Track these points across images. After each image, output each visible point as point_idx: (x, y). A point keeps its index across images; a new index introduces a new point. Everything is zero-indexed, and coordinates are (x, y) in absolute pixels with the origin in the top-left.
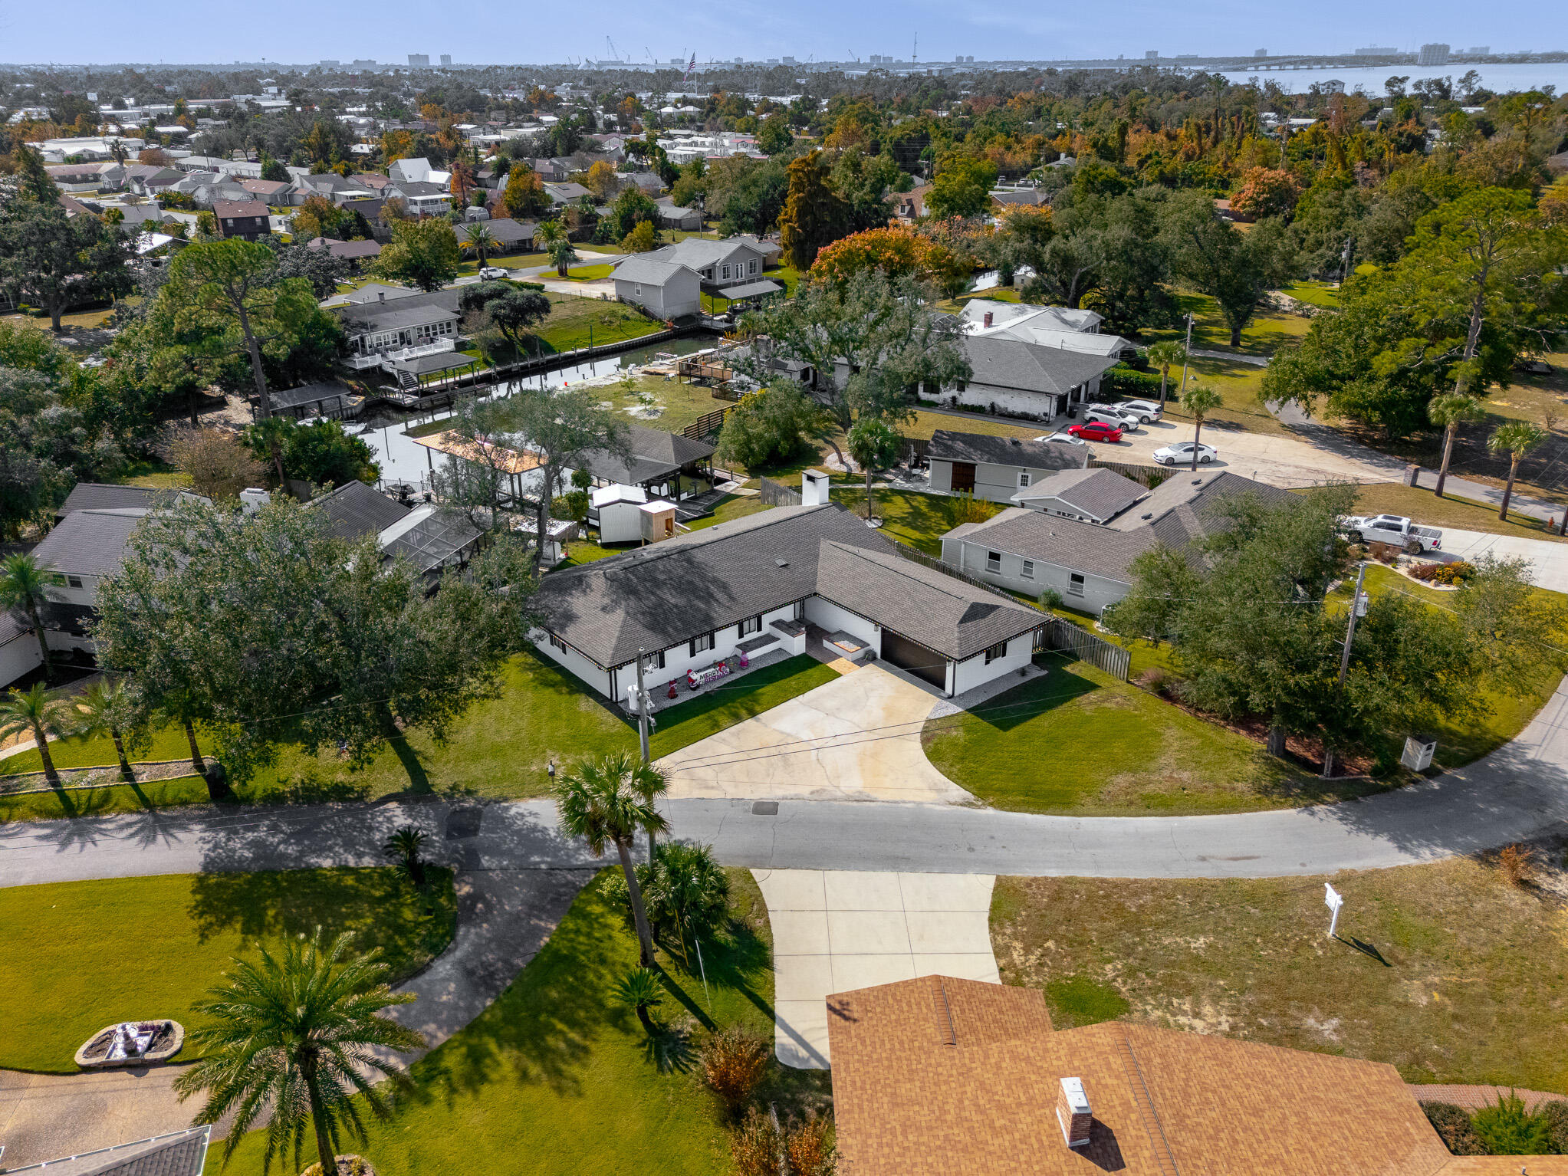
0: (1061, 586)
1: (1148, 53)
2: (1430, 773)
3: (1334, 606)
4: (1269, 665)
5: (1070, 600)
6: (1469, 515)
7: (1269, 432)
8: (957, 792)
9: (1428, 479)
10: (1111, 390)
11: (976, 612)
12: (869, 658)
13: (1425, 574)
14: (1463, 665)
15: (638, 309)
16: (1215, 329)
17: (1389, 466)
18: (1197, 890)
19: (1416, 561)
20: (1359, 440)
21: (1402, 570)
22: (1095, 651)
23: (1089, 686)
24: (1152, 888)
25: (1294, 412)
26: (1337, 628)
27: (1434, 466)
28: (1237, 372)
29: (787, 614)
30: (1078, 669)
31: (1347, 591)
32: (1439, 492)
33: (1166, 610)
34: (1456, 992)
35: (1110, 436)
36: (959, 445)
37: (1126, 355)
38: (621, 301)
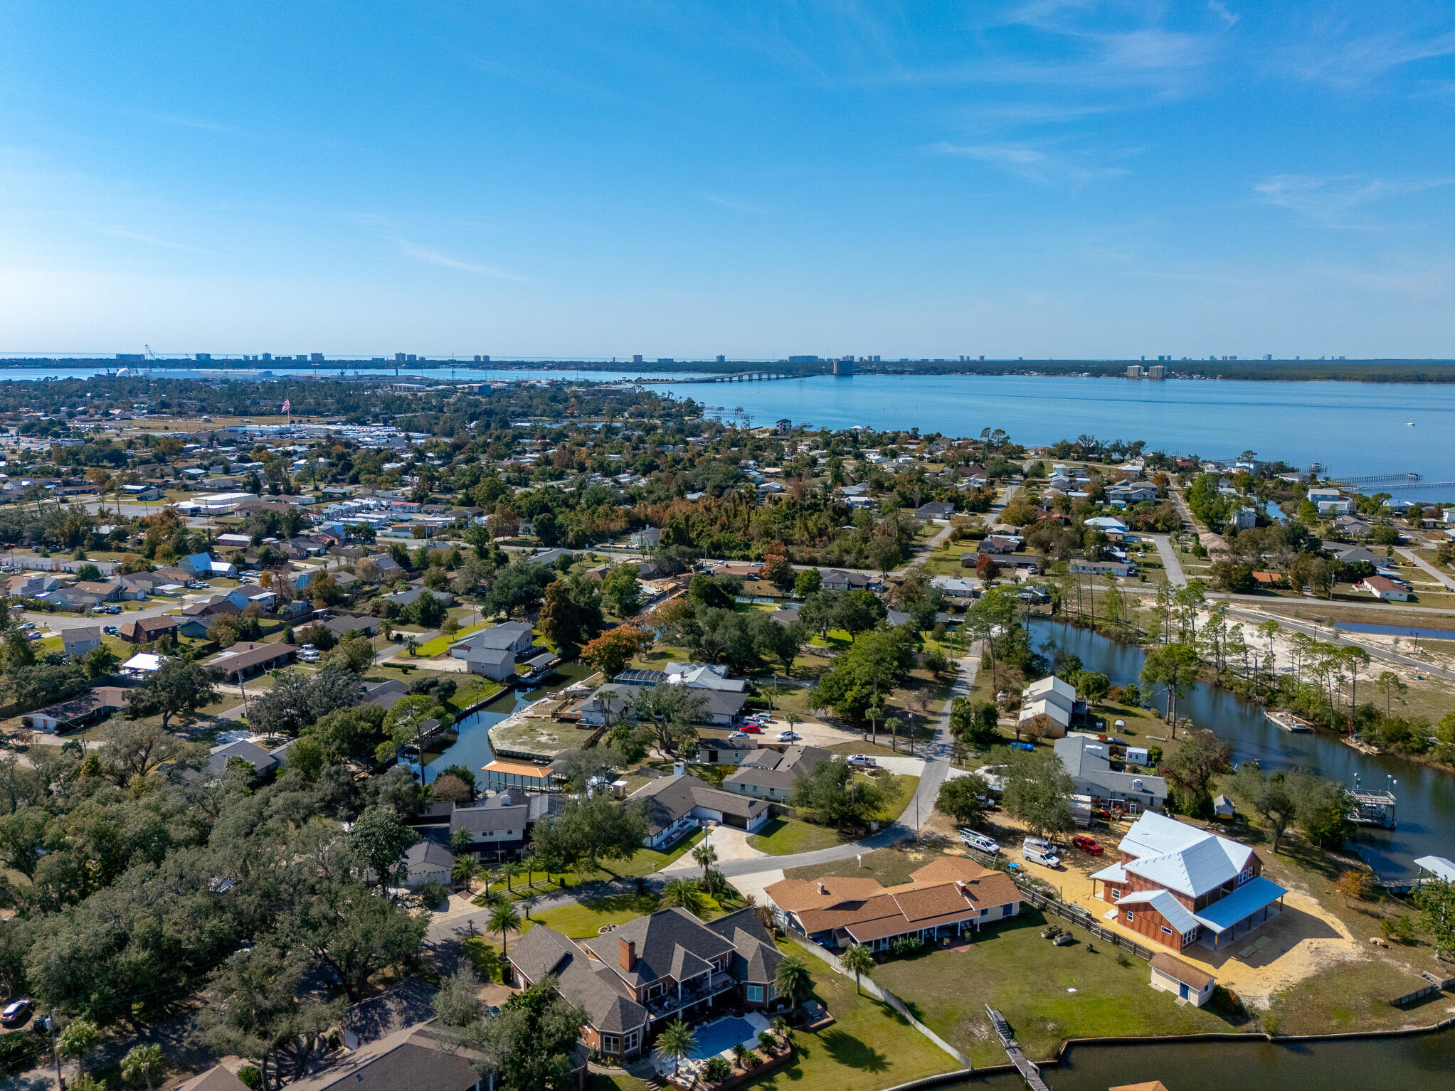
0: (768, 793)
1: (635, 357)
2: (878, 831)
3: (849, 788)
4: (835, 805)
5: (771, 797)
6: (884, 751)
7: (813, 722)
8: (763, 854)
9: (870, 737)
10: (749, 708)
11: (752, 804)
12: (718, 824)
13: (873, 774)
14: (879, 798)
15: (485, 677)
16: (776, 666)
17: (858, 733)
18: (830, 864)
19: (870, 770)
20: (845, 722)
21: (866, 774)
22: (785, 812)
23: (786, 823)
24: (820, 865)
25: (821, 713)
26: (849, 793)
27: (870, 732)
28: (792, 692)
29: (689, 814)
30: (782, 818)
31: (850, 783)
32: (874, 742)
33: (806, 795)
34: (887, 872)
35: (756, 730)
36: (710, 745)
37: (747, 688)
38: (473, 673)
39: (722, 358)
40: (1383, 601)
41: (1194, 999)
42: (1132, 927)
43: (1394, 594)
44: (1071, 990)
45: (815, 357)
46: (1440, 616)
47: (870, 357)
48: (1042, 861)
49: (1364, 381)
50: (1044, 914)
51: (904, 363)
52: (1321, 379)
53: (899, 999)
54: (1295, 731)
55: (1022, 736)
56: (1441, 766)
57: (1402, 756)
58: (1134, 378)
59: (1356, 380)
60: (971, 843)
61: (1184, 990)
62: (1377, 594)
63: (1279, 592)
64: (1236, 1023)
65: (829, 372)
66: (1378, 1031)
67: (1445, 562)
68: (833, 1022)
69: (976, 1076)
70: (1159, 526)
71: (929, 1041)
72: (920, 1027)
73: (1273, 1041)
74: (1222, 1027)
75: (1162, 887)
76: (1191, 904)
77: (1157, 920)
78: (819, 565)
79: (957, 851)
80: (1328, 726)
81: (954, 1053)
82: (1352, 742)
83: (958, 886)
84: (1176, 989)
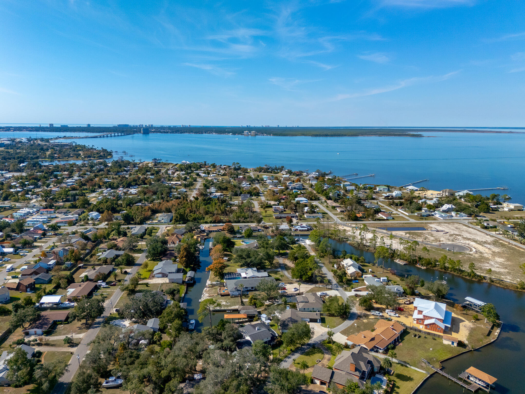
6: (323, 289)
8: (329, 329)
9: (317, 286)
11: (317, 314)
12: (310, 322)
16: (267, 265)
19: (327, 296)
21: (327, 298)
32: (319, 287)
35: (285, 289)
37: (268, 275)
38: (173, 283)
39: (89, 125)
40: (387, 220)
41: (455, 344)
42: (429, 329)
43: (389, 218)
44: (431, 349)
45: (128, 125)
46: (403, 223)
47: (149, 125)
48: (394, 316)
49: (312, 136)
50: (407, 330)
51: (162, 128)
52: (300, 135)
53: (401, 361)
54: (404, 265)
55: (353, 278)
56: (441, 270)
57: (431, 268)
58: (246, 135)
59: (309, 136)
60: (374, 314)
61: (453, 343)
62: (385, 218)
63: (363, 219)
64: (465, 348)
65: (140, 132)
66: (489, 343)
67: (390, 205)
68: (394, 372)
69: (431, 376)
70: (313, 198)
71: (416, 371)
72: (412, 367)
73: (474, 350)
74: (463, 350)
75: (434, 318)
76: (442, 321)
77: (436, 327)
78: (232, 223)
79: (373, 317)
80: (410, 262)
81: (424, 372)
82: (418, 265)
83: (391, 328)
84: (450, 343)
